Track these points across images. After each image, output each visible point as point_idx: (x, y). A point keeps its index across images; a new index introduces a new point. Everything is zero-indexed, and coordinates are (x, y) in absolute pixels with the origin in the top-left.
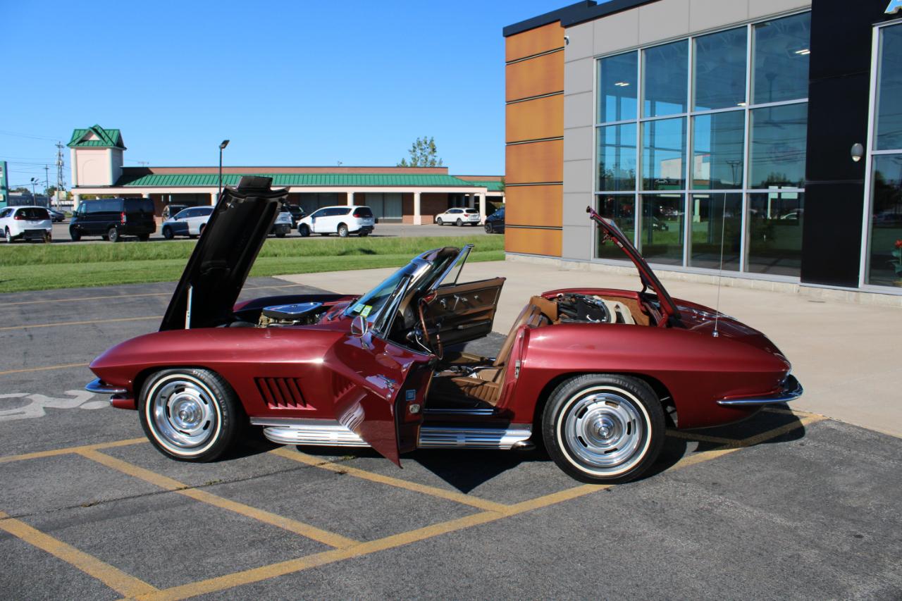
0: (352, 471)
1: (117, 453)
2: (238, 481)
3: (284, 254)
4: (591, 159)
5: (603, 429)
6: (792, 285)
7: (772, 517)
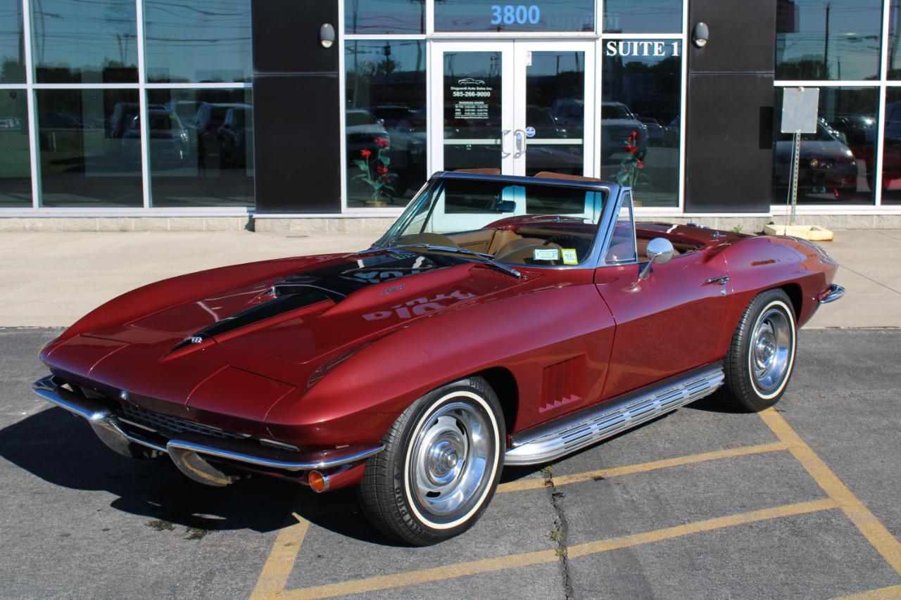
6: (236, 219)
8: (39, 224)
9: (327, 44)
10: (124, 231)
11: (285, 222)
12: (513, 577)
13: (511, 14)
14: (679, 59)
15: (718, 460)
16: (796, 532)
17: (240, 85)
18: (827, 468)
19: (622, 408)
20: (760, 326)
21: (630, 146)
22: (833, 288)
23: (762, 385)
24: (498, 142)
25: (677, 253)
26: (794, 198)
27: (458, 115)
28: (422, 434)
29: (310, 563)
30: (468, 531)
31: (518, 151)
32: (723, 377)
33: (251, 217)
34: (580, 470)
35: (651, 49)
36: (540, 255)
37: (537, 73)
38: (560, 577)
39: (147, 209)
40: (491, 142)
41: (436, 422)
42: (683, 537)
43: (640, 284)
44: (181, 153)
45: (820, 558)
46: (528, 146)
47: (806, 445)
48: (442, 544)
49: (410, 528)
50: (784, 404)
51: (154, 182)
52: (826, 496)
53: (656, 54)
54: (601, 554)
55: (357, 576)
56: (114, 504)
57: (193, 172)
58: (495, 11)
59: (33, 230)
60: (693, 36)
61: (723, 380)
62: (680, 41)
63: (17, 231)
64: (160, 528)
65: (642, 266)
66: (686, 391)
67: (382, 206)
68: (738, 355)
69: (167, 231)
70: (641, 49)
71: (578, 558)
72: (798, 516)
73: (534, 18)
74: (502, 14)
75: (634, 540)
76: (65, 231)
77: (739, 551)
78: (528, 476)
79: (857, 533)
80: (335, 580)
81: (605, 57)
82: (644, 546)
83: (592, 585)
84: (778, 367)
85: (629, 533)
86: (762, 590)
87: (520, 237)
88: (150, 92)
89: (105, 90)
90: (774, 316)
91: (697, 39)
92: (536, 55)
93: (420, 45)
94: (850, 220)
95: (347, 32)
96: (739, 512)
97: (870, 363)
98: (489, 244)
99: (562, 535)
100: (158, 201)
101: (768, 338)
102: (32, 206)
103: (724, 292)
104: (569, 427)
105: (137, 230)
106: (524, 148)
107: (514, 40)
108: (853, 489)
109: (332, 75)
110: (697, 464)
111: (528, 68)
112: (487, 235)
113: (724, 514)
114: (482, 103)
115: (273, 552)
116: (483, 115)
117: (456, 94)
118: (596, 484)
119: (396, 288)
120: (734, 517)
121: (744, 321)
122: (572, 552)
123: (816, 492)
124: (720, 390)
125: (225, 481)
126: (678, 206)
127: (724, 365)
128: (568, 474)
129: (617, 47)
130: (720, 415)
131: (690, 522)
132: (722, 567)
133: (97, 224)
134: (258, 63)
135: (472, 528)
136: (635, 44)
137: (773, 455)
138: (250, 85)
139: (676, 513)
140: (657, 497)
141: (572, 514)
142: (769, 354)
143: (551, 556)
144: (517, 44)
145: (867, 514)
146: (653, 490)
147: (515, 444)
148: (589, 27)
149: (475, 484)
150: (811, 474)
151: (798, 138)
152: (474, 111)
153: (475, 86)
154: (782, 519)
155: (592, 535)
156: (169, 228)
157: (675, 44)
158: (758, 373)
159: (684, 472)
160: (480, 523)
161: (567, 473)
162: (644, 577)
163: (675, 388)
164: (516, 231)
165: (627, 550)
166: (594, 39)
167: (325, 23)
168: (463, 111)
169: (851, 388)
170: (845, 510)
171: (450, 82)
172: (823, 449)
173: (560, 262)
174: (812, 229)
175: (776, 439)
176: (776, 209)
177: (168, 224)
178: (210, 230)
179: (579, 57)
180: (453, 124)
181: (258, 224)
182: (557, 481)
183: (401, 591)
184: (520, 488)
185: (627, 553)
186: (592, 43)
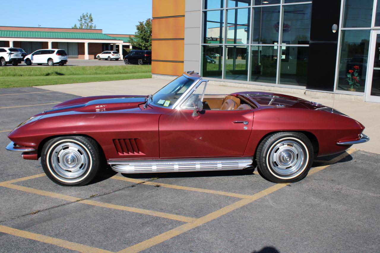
0: (162, 185)
1: (24, 184)
2: (106, 194)
3: (26, 75)
4: (200, 27)
5: (287, 157)
6: (302, 90)
7: (366, 193)
9: (334, 31)
19: (176, 163)
29: (33, 180)
33: (306, 90)
36: (160, 101)
39: (277, 84)
44: (288, 67)
52: (198, 218)
59: (247, 88)
66: (218, 165)
71: (77, 203)
78: (142, 179)
79: (163, 232)
93: (368, 31)
95: (342, 27)
96: (155, 210)
102: (247, 81)
103: (245, 128)
104: (142, 164)
109: (335, 42)
115: (35, 175)
122: (82, 201)
127: (253, 158)
133: (263, 88)
138: (309, 45)
150: (222, 209)
155: (101, 199)
167: (334, 24)
170: (187, 224)
171: (379, 45)
173: (162, 105)
177: (282, 90)
178: (294, 93)
180: (378, 62)
182: (147, 183)
184: (131, 181)
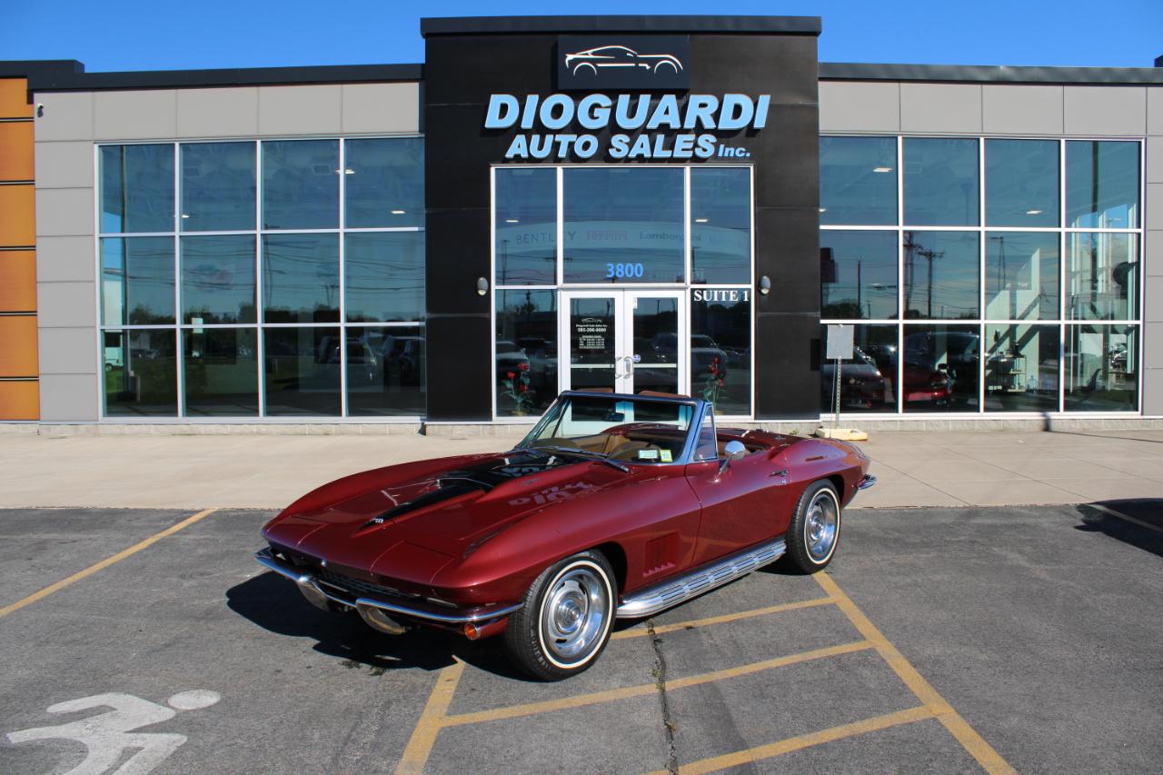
8: (263, 429)
9: (482, 293)
10: (326, 434)
11: (450, 428)
12: (623, 706)
13: (621, 270)
14: (749, 302)
15: (782, 612)
16: (842, 668)
17: (416, 324)
18: (864, 617)
19: (708, 573)
20: (812, 507)
21: (713, 369)
22: (867, 478)
23: (815, 553)
24: (613, 366)
25: (748, 452)
26: (838, 408)
27: (581, 345)
28: (553, 594)
29: (465, 695)
30: (589, 670)
31: (627, 373)
32: (785, 547)
33: (423, 424)
34: (677, 621)
35: (728, 296)
36: (643, 454)
37: (643, 312)
38: (660, 706)
39: (344, 418)
40: (607, 366)
41: (563, 585)
42: (755, 673)
43: (721, 476)
44: (371, 375)
45: (860, 687)
46: (635, 369)
47: (848, 599)
48: (568, 680)
49: (543, 667)
50: (832, 567)
51: (350, 396)
52: (864, 639)
53: (731, 299)
54: (691, 687)
55: (502, 705)
56: (316, 648)
57: (379, 389)
58: (610, 267)
59: (259, 434)
60: (759, 286)
61: (785, 550)
62: (749, 290)
63: (246, 434)
64: (350, 666)
65: (721, 462)
66: (756, 559)
67: (523, 415)
68: (796, 530)
69: (359, 434)
70: (720, 296)
71: (673, 690)
72: (843, 654)
73: (639, 273)
74: (615, 270)
75: (716, 676)
76: (282, 434)
77: (798, 683)
78: (635, 626)
79: (888, 667)
80: (485, 709)
81: (693, 303)
82: (725, 680)
83: (684, 711)
84: (827, 539)
85: (713, 670)
86: (815, 713)
87: (628, 440)
88: (348, 329)
89: (315, 328)
90: (822, 500)
91: (762, 288)
92: (640, 300)
93: (553, 293)
94: (880, 424)
95: (497, 283)
96: (798, 652)
97: (897, 535)
98: (604, 445)
99: (661, 672)
100: (353, 411)
101: (819, 517)
102: (258, 415)
103: (784, 482)
104: (666, 588)
105: (337, 434)
106: (632, 371)
107: (624, 289)
108: (884, 632)
109: (486, 316)
110: (766, 615)
111: (634, 310)
112: (603, 439)
113: (786, 654)
114: (600, 337)
115: (437, 686)
116: (601, 346)
117: (581, 330)
118: (687, 632)
119: (532, 480)
120: (794, 656)
121: (800, 504)
122: (669, 686)
123: (856, 636)
124: (783, 557)
125: (400, 631)
126: (750, 414)
127: (786, 538)
128: (667, 624)
129: (702, 295)
130: (783, 577)
131: (760, 661)
132: (784, 696)
133: (307, 429)
134: (430, 308)
135: (592, 668)
136: (716, 292)
137: (824, 607)
138: (423, 324)
139: (750, 654)
140: (735, 642)
141: (669, 656)
142: (820, 529)
143: (652, 689)
144: (626, 292)
145: (895, 652)
146: (732, 636)
147: (625, 602)
148: (681, 280)
149: (594, 633)
150: (853, 621)
151: (839, 363)
152: (593, 343)
153: (595, 324)
154: (830, 658)
155: (684, 672)
156: (361, 432)
157: (746, 293)
158: (812, 544)
159: (756, 622)
160: (597, 663)
161: (665, 623)
162: (725, 705)
163: (748, 557)
164: (625, 436)
165: (711, 683)
166: (685, 289)
167: (481, 277)
168: (585, 343)
169: (882, 554)
170: (878, 649)
171: (575, 320)
172: (861, 603)
173: (659, 460)
174: (852, 432)
175: (826, 595)
176: (824, 417)
177: (360, 430)
178: (391, 434)
179: (674, 301)
180: (578, 352)
181: (428, 429)
182: (657, 630)
183: (536, 716)
184: (630, 636)
185: (711, 685)
186: (683, 292)
